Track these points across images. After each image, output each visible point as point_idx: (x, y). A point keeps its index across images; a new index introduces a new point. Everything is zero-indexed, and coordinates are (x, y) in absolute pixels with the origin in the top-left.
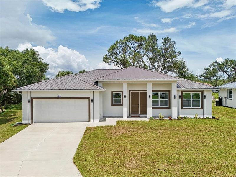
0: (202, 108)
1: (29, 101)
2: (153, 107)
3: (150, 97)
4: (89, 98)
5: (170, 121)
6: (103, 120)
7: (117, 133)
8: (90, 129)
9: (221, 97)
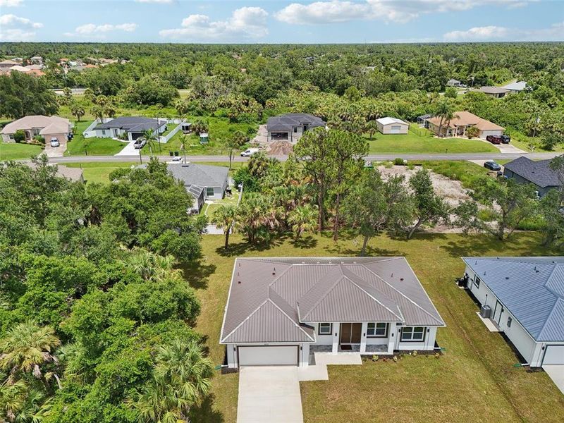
0: (424, 341)
1: (235, 350)
2: (369, 336)
3: (365, 335)
4: (298, 346)
5: (384, 364)
6: (312, 362)
7: (332, 399)
8: (303, 386)
9: (467, 274)
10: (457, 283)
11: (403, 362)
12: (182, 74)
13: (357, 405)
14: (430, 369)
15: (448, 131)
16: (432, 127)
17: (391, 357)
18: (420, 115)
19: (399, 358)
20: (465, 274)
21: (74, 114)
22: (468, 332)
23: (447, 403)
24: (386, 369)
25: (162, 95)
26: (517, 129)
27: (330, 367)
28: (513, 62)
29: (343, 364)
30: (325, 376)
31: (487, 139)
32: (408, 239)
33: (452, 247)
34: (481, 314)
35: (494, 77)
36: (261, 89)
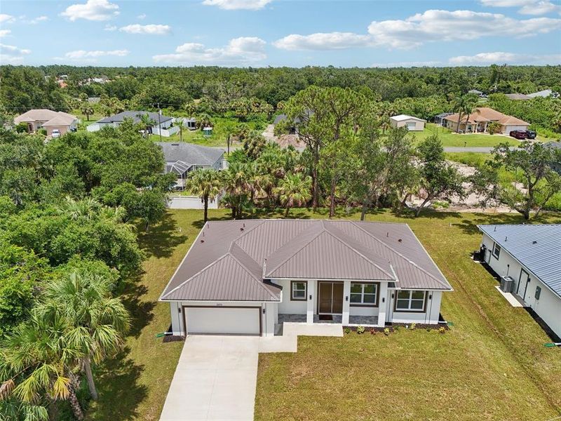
0: (425, 311)
1: (180, 311)
2: (352, 303)
3: (347, 299)
4: (260, 308)
5: (372, 337)
6: (279, 332)
7: (297, 375)
8: (263, 358)
9: (484, 246)
10: (472, 258)
11: (397, 336)
12: (199, 84)
13: (330, 382)
14: (432, 345)
15: (467, 127)
16: (451, 124)
17: (381, 330)
18: (438, 114)
19: (391, 330)
20: (481, 245)
21: (83, 113)
22: (484, 307)
23: (452, 384)
24: (374, 342)
25: (174, 99)
26: (544, 126)
27: (301, 339)
28: (538, 76)
29: (319, 335)
30: (293, 348)
31: (511, 135)
32: (416, 216)
33: (467, 224)
34: (502, 288)
35: (518, 88)
36: (273, 92)
